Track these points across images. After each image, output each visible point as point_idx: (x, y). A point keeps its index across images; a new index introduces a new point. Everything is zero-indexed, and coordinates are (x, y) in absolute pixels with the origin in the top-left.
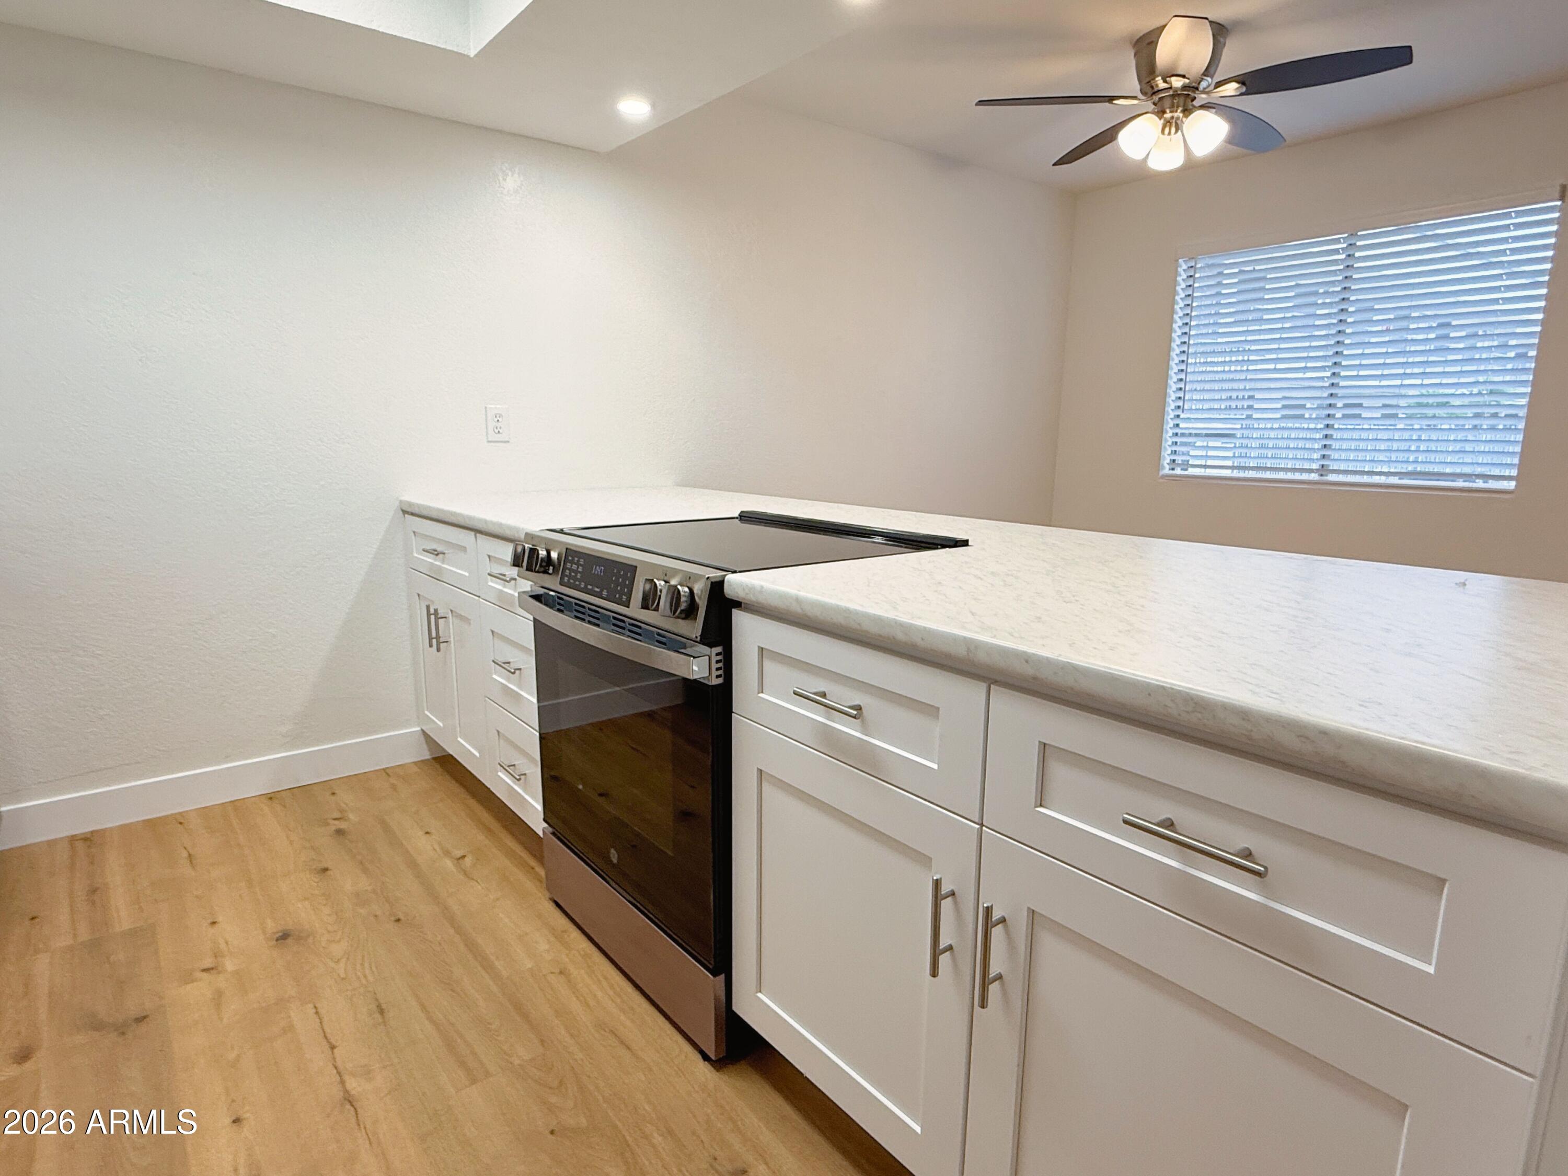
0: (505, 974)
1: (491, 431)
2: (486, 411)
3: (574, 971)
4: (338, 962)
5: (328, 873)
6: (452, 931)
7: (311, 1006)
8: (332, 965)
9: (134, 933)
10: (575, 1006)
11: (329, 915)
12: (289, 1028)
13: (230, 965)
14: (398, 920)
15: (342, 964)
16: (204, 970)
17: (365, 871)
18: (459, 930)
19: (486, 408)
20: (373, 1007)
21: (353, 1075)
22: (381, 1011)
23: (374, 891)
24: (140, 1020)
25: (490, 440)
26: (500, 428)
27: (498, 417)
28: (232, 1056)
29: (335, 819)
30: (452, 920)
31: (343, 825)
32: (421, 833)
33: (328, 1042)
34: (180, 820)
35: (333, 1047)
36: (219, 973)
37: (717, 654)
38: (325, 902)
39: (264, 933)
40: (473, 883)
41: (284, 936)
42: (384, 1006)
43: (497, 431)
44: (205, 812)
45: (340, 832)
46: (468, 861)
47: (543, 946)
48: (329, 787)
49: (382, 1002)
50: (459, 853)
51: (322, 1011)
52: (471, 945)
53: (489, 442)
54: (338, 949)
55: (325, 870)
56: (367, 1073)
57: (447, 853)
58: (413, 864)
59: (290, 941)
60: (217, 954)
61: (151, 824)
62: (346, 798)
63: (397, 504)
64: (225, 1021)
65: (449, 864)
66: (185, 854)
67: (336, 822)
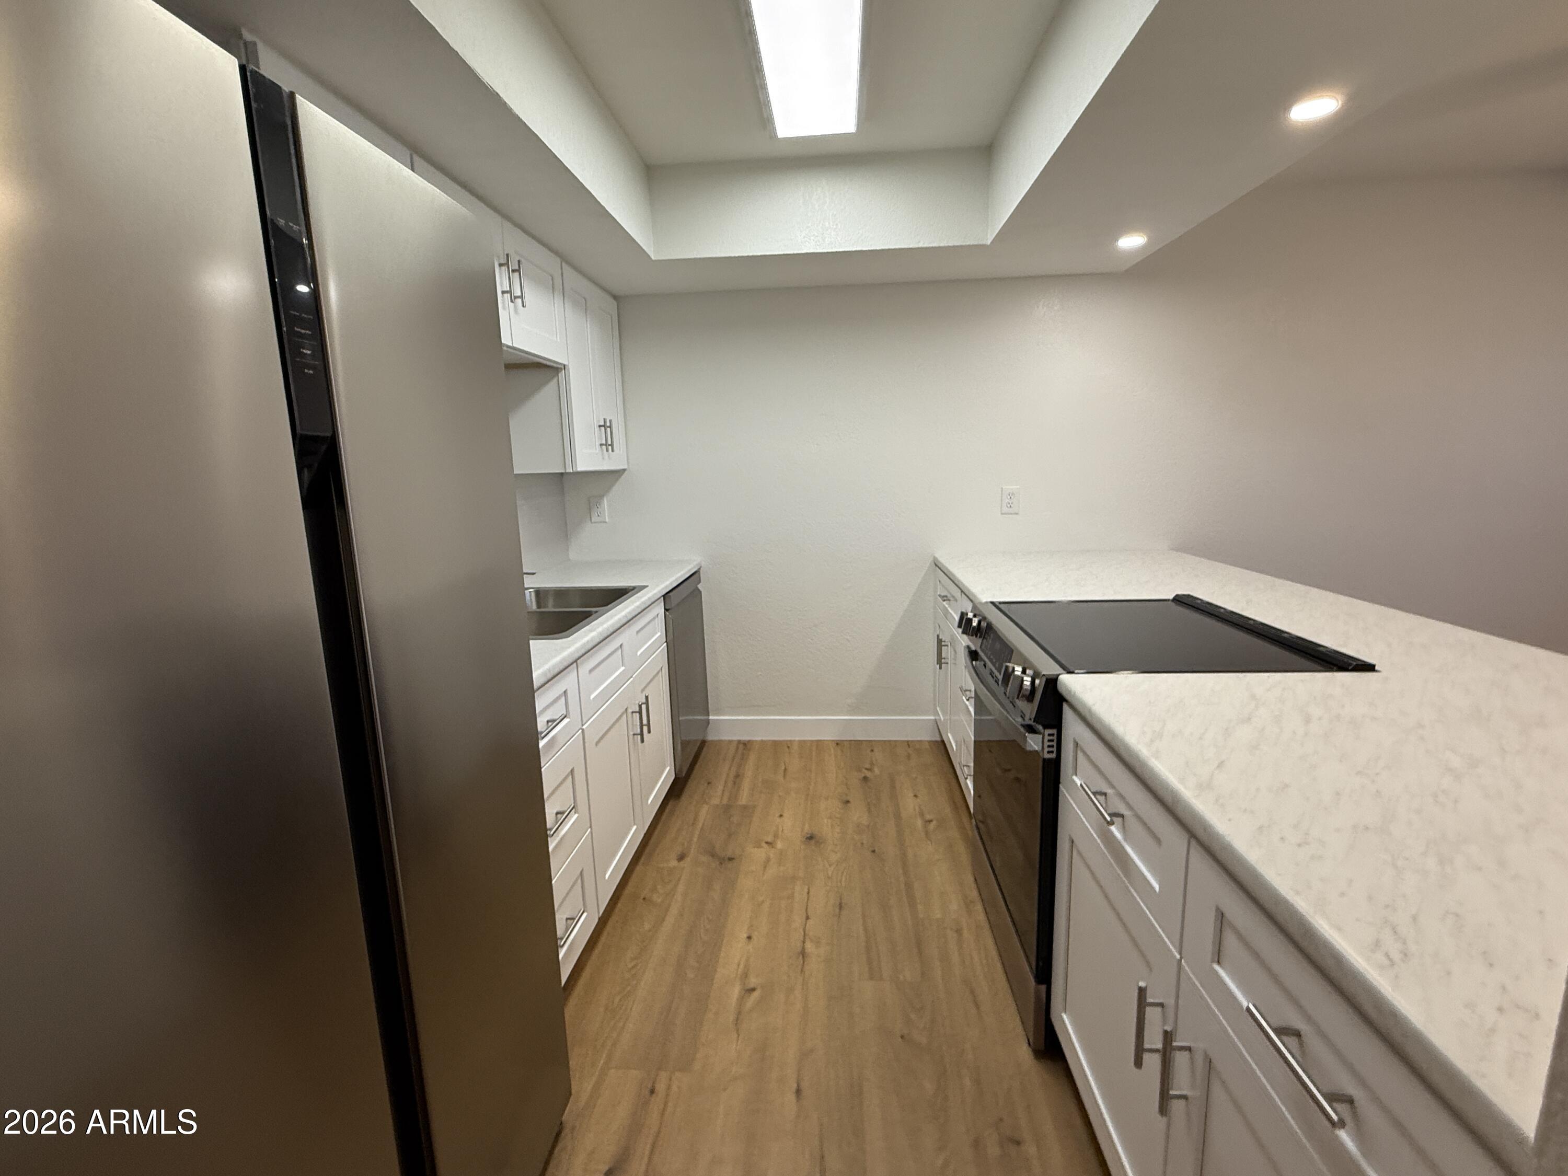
0: (921, 916)
1: (1004, 505)
2: (1002, 491)
3: (966, 933)
4: (830, 866)
5: (849, 805)
6: (901, 871)
7: (807, 887)
8: (827, 866)
9: (745, 807)
10: (955, 958)
11: (838, 833)
12: (791, 897)
13: (779, 845)
14: (874, 851)
15: (832, 868)
16: (767, 843)
17: (869, 811)
18: (906, 873)
19: (1002, 488)
20: (838, 903)
21: (812, 941)
22: (841, 907)
23: (868, 826)
24: (731, 859)
25: (1003, 512)
26: (1012, 503)
27: (1011, 495)
28: (761, 899)
29: (866, 769)
30: (905, 865)
31: (868, 774)
32: (911, 795)
33: (807, 914)
34: (788, 745)
35: (807, 918)
36: (773, 847)
37: (1049, 735)
38: (839, 823)
39: (802, 830)
40: (929, 842)
41: (811, 838)
42: (843, 905)
43: (1009, 506)
44: (802, 743)
45: (865, 779)
46: (932, 826)
47: (954, 906)
48: (871, 745)
49: (843, 901)
50: (928, 817)
51: (811, 893)
52: (909, 886)
53: (1002, 514)
54: (834, 857)
55: (848, 802)
56: (817, 943)
57: (922, 815)
58: (898, 816)
59: (813, 842)
60: (776, 836)
61: (776, 744)
62: (878, 756)
63: (932, 559)
64: (765, 878)
65: (919, 823)
66: (783, 768)
67: (866, 771)
